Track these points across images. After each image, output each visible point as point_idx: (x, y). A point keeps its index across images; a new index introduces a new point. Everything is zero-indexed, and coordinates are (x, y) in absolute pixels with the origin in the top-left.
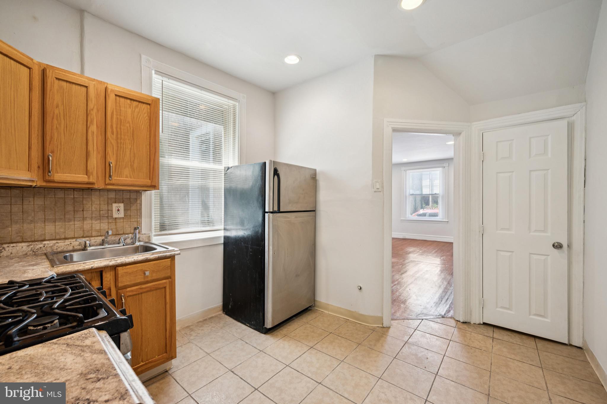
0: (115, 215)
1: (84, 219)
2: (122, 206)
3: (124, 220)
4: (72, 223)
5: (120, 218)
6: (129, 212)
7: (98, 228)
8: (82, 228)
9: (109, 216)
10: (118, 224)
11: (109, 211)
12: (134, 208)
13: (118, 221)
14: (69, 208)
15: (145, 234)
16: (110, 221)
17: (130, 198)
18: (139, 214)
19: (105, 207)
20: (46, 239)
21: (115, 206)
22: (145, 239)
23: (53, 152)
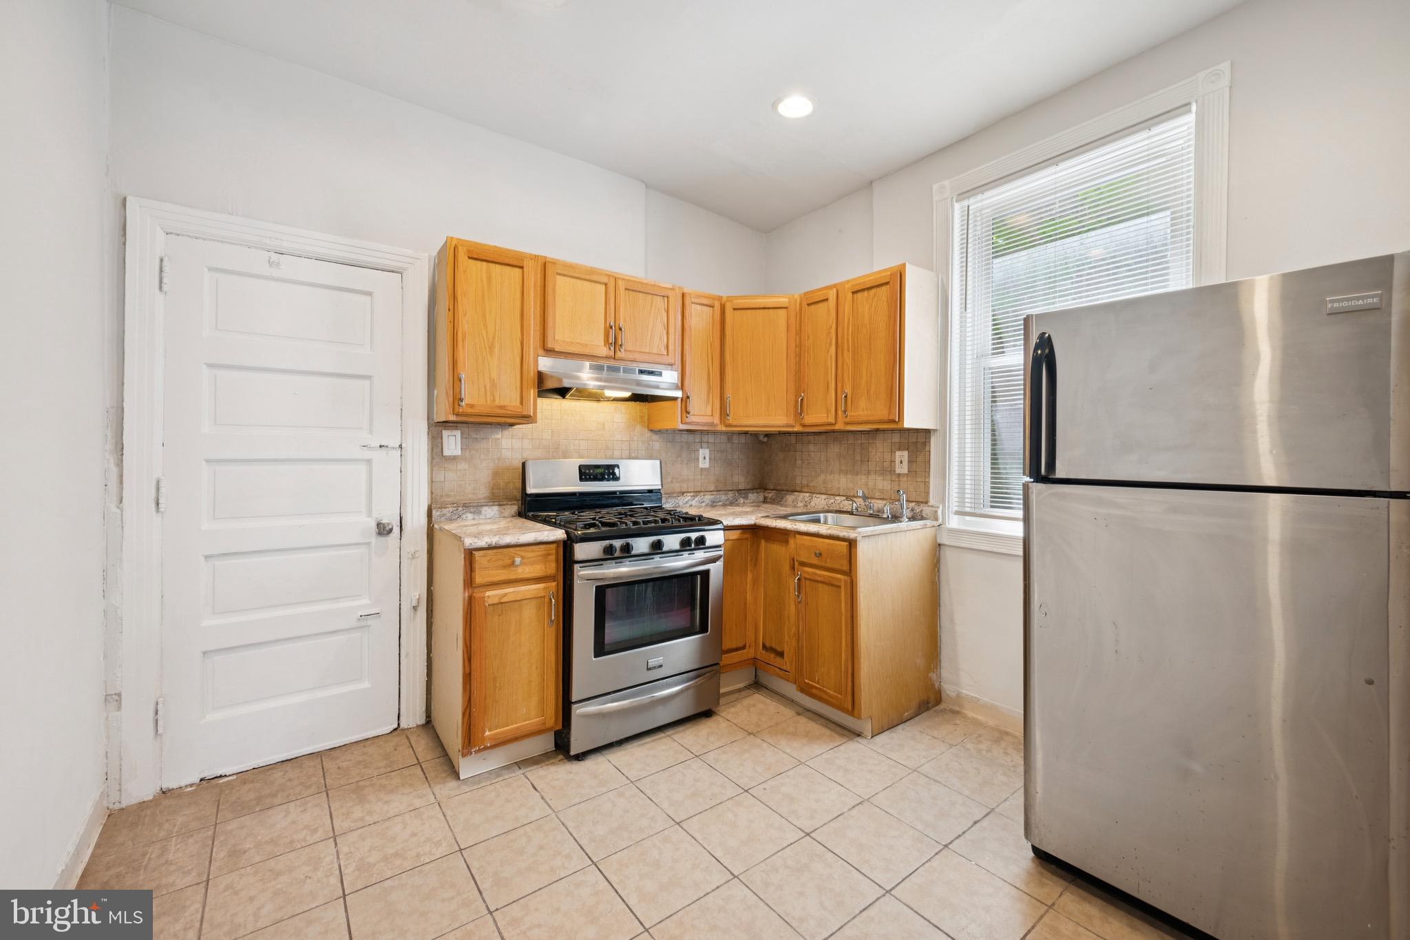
0: (898, 471)
1: (869, 473)
2: (906, 453)
3: (909, 479)
4: (859, 477)
5: (904, 474)
6: (914, 465)
7: (881, 487)
8: (866, 485)
9: (892, 471)
10: (901, 483)
11: (892, 462)
12: (920, 459)
13: (902, 479)
14: (858, 457)
15: (932, 506)
16: (893, 478)
17: (916, 442)
18: (927, 470)
19: (887, 457)
20: (841, 494)
21: (898, 453)
22: (929, 514)
23: (804, 392)
